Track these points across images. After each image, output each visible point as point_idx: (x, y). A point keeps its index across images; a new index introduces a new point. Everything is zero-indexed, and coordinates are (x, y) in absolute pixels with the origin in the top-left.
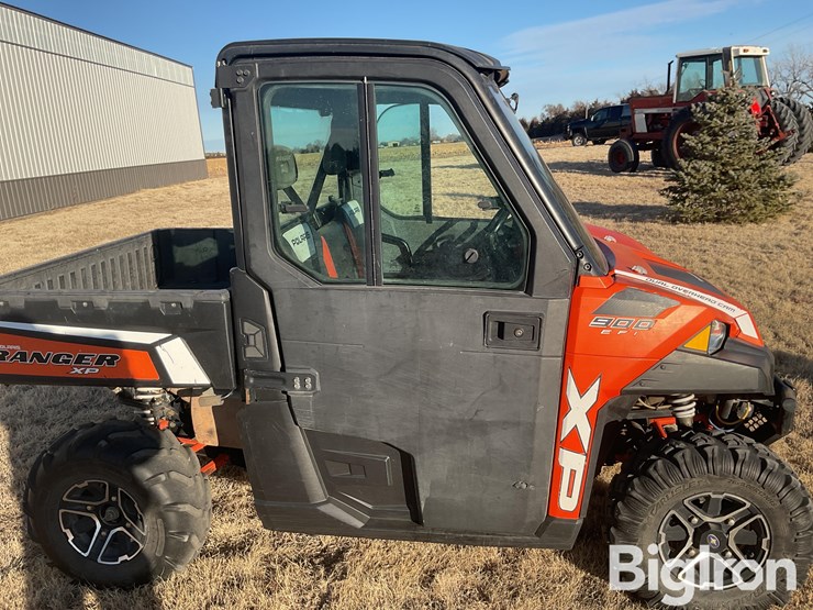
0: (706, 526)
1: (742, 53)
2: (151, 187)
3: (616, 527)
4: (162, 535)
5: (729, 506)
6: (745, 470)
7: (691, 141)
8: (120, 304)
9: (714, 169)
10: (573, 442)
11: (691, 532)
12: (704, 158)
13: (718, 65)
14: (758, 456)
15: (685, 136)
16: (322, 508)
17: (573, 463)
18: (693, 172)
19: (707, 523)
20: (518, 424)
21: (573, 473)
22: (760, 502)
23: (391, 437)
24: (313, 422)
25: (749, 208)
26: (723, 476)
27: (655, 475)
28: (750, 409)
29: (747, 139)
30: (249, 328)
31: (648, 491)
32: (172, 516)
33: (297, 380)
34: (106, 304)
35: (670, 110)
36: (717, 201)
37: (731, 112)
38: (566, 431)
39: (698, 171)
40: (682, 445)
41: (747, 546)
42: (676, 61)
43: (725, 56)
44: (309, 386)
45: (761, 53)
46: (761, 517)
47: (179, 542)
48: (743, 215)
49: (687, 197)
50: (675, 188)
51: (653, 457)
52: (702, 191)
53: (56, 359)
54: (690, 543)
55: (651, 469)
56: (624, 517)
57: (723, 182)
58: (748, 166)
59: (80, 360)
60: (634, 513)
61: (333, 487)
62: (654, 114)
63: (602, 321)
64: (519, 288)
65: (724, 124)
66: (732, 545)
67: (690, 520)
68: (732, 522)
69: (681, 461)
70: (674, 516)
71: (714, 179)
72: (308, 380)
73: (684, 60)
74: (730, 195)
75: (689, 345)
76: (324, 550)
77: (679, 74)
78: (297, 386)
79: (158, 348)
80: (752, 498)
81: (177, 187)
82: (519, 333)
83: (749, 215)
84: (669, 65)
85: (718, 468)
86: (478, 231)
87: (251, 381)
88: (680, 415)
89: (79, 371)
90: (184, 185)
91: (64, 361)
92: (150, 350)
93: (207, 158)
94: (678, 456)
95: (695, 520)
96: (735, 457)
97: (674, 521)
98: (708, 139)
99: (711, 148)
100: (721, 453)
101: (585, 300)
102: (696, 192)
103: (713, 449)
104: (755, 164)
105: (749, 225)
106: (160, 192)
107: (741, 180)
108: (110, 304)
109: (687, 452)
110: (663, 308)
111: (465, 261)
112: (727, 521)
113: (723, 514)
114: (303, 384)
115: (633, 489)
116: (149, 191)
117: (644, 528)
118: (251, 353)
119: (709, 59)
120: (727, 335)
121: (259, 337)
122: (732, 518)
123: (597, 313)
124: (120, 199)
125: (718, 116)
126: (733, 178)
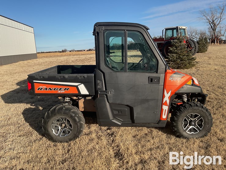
0: (191, 121)
1: (181, 28)
2: (22, 61)
3: (174, 122)
4: (77, 128)
5: (196, 116)
6: (199, 108)
7: (171, 49)
8: (70, 77)
9: (177, 56)
10: (166, 104)
11: (189, 122)
12: (174, 53)
13: (175, 31)
14: (201, 106)
15: (170, 48)
16: (112, 121)
17: (166, 108)
18: (172, 57)
19: (192, 120)
20: (155, 99)
21: (165, 110)
22: (202, 115)
23: (129, 104)
24: (112, 101)
25: (185, 65)
26: (195, 110)
27: (182, 110)
28: (197, 100)
29: (184, 49)
30: (99, 81)
31: (180, 113)
32: (79, 124)
33: (110, 92)
34: (67, 77)
35: (163, 42)
36: (178, 64)
37: (181, 42)
38: (164, 101)
39: (173, 56)
40: (186, 104)
41: (199, 125)
42: (165, 30)
43: (177, 29)
44: (112, 93)
45: (185, 28)
46: (202, 118)
47: (80, 130)
48: (184, 67)
49: (170, 63)
50: (167, 60)
51: (181, 107)
52: (174, 61)
53: (54, 89)
54: (188, 124)
55: (181, 109)
56: (176, 119)
57: (179, 59)
58: (185, 55)
59: (60, 89)
60: (178, 118)
61: (114, 116)
62: (159, 43)
63: (171, 79)
64: (155, 72)
65: (179, 45)
66: (197, 124)
67: (188, 120)
68: (197, 119)
69: (187, 107)
70: (185, 119)
71: (177, 58)
72: (112, 92)
73: (167, 29)
74: (181, 62)
75: (187, 84)
76: (108, 133)
77: (166, 33)
78: (110, 93)
79: (78, 86)
80: (200, 114)
81: (30, 61)
82: (155, 81)
83: (185, 67)
84: (163, 31)
85: (194, 108)
86: (134, 65)
87: (99, 93)
88: (184, 100)
89: (60, 92)
90: (31, 60)
91: (57, 90)
92: (77, 87)
93: (37, 53)
94: (186, 106)
95: (189, 119)
96: (197, 105)
97: (185, 120)
98: (175, 48)
99: (176, 50)
100: (194, 105)
101: (168, 75)
102: (173, 61)
103: (192, 104)
104: (187, 54)
105: (185, 69)
106: (26, 62)
107: (183, 58)
108: (68, 77)
109: (188, 105)
110: (182, 76)
111: (145, 67)
112: (195, 119)
113: (195, 118)
114: (111, 93)
115: (177, 113)
116: (22, 62)
117: (180, 121)
118: (99, 87)
119: (173, 29)
120: (193, 83)
121: (101, 83)
122: (196, 119)
123: (170, 77)
124: (15, 64)
125: (177, 43)
126: (181, 58)
